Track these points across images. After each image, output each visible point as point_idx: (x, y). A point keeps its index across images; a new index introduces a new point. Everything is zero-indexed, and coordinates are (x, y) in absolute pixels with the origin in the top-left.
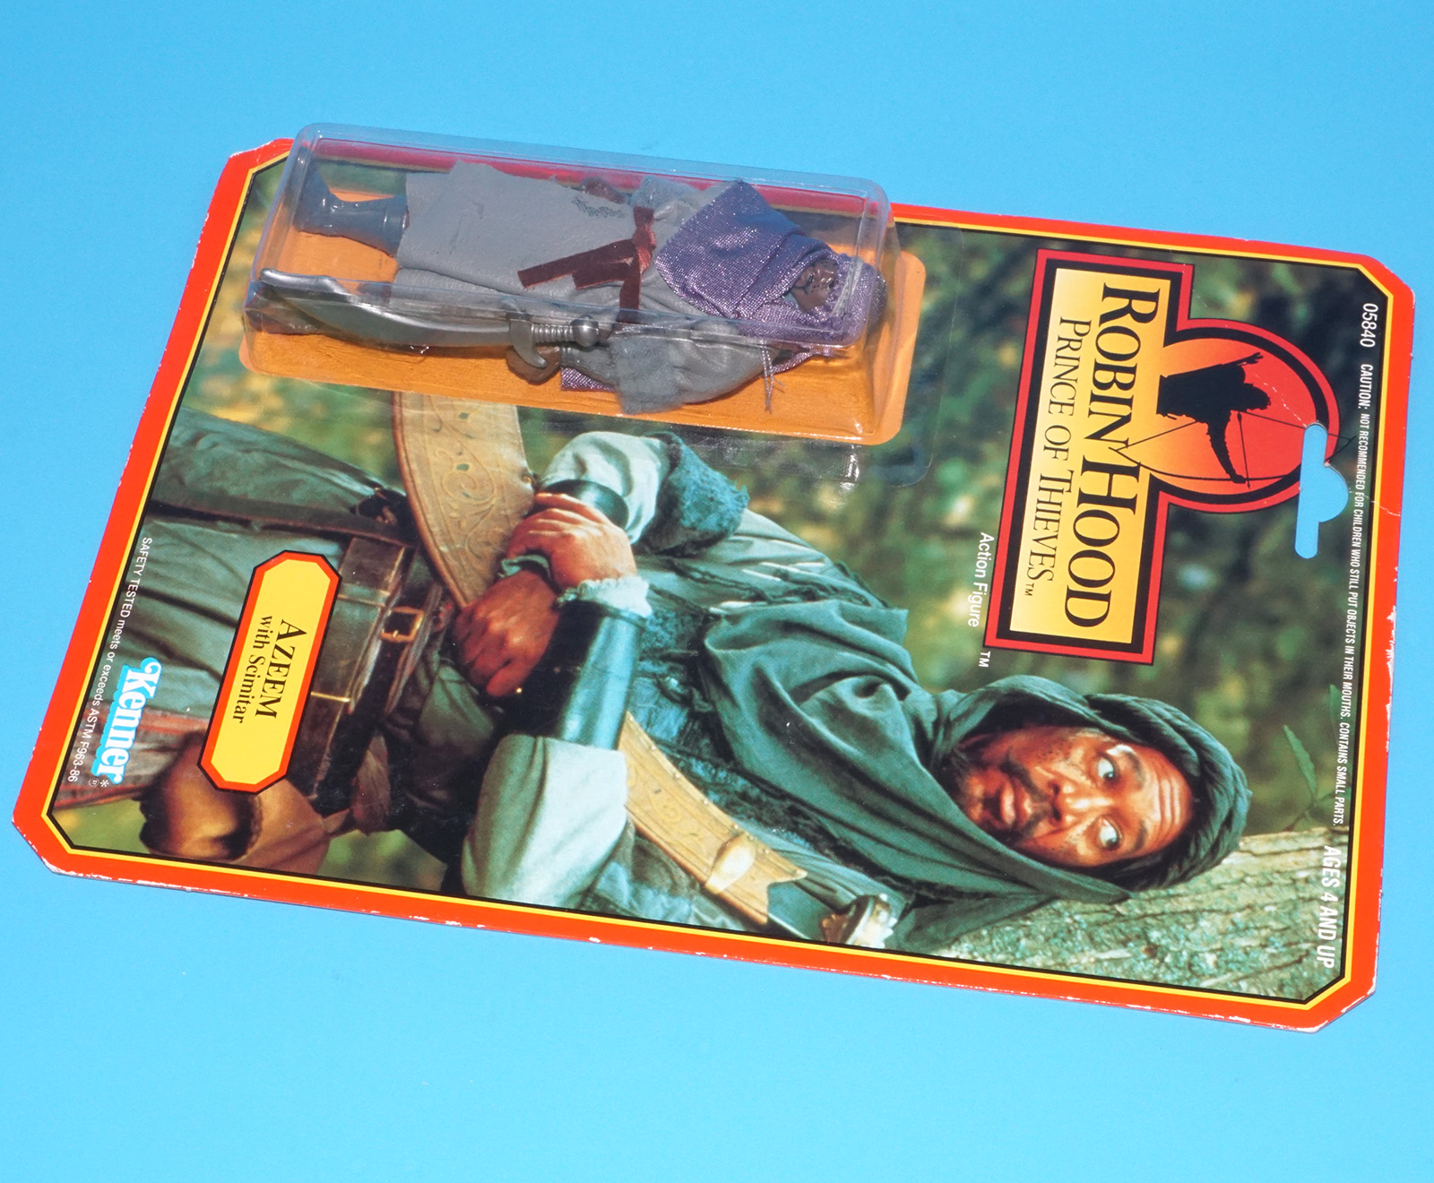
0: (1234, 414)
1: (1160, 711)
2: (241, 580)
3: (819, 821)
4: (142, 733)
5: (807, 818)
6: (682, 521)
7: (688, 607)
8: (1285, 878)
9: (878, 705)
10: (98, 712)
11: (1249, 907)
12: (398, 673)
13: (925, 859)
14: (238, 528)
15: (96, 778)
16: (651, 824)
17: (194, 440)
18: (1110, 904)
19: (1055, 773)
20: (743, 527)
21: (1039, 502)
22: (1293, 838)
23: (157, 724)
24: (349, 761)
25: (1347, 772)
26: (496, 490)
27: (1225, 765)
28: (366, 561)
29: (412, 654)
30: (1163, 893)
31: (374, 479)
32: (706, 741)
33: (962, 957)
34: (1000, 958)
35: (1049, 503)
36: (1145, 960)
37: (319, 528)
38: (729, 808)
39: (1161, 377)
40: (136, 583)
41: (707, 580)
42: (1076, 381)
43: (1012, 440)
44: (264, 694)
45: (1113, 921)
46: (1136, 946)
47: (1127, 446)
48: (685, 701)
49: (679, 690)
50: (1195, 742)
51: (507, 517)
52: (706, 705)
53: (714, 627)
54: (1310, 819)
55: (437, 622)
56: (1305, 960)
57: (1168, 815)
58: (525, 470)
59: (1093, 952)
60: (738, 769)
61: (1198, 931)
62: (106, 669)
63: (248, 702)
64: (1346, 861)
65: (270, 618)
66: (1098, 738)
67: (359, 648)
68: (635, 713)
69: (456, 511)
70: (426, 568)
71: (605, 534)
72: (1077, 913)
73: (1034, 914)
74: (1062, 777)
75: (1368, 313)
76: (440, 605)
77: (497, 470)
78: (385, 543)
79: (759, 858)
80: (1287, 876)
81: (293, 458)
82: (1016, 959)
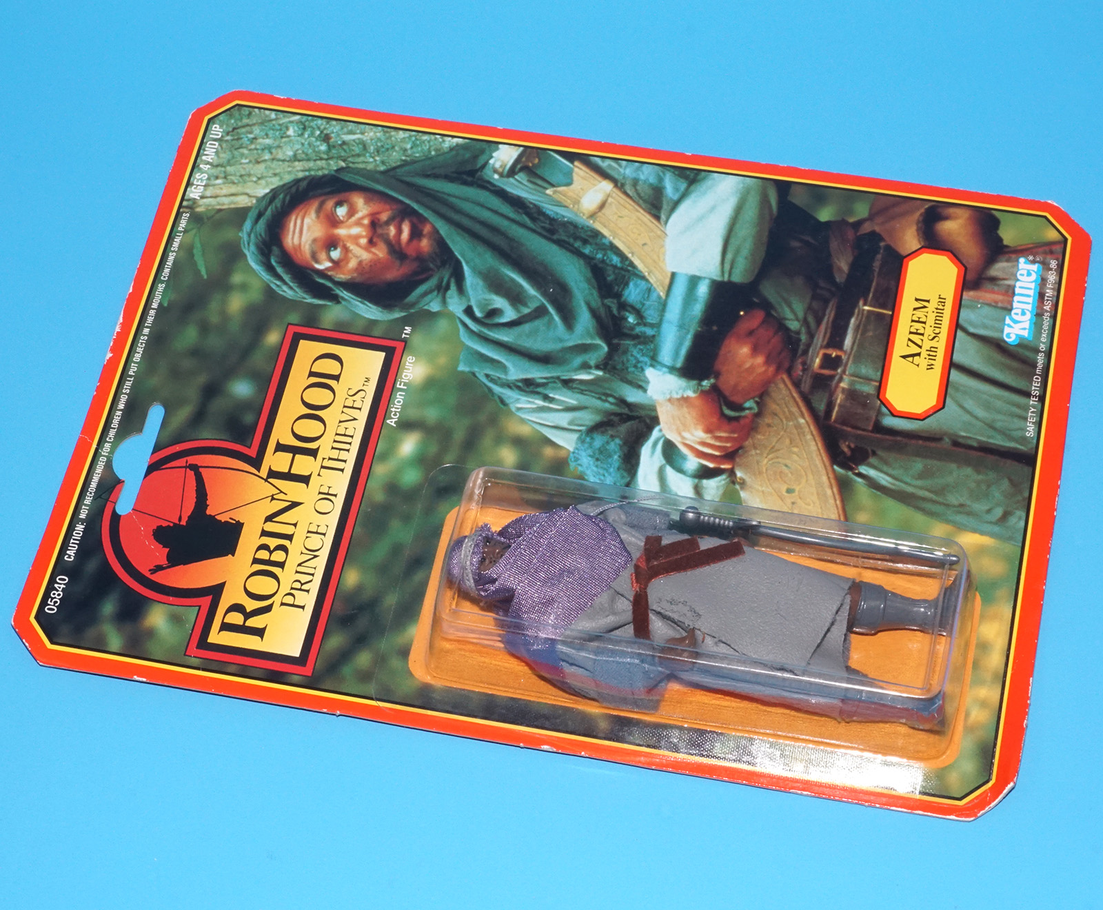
0: (183, 523)
1: (290, 291)
2: (953, 398)
3: (535, 225)
4: (1010, 292)
5: (543, 228)
6: (621, 443)
7: (619, 375)
8: (231, 179)
9: (487, 302)
10: (1045, 308)
11: (258, 162)
12: (830, 325)
13: (466, 199)
14: (961, 440)
15: (1038, 262)
16: (650, 224)
17: (1006, 516)
18: (348, 167)
19: (370, 252)
20: (575, 436)
21: (348, 450)
22: (219, 204)
23: (1000, 297)
24: (860, 267)
25: (172, 246)
26: (764, 471)
27: (253, 253)
28: (860, 411)
29: (820, 340)
30: (313, 173)
31: (859, 480)
32: (610, 278)
33: (450, 138)
34: (426, 137)
35: (340, 449)
36: (333, 133)
37: (899, 438)
38: (596, 234)
39: (233, 555)
40: (1033, 401)
41: (604, 396)
42: (302, 553)
43: (361, 503)
44: (926, 314)
45: (349, 157)
46: (337, 142)
47: (272, 496)
48: (624, 306)
49: (627, 314)
50: (270, 269)
51: (755, 448)
52: (608, 304)
53: (600, 360)
54: (205, 218)
55: (804, 363)
56: (231, 129)
57: (299, 222)
58: (742, 488)
59: (365, 139)
60: (588, 259)
61: (295, 149)
62: (1044, 337)
63: (937, 309)
64: (188, 189)
65: (928, 369)
66: (337, 274)
67: (860, 344)
68: (659, 297)
69: (794, 453)
70: (814, 405)
71: (680, 434)
72: (371, 162)
73: (399, 163)
74: (366, 249)
75: (54, 605)
76: (802, 376)
77: (763, 488)
78: (847, 426)
79: (577, 202)
80: (229, 181)
81: (924, 499)
82: (415, 136)
